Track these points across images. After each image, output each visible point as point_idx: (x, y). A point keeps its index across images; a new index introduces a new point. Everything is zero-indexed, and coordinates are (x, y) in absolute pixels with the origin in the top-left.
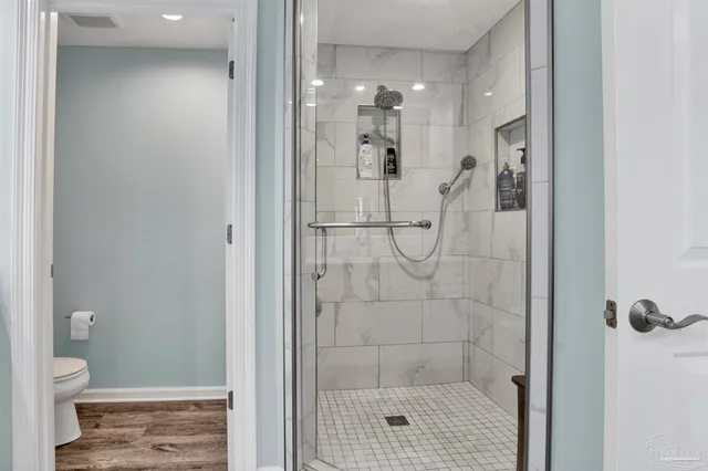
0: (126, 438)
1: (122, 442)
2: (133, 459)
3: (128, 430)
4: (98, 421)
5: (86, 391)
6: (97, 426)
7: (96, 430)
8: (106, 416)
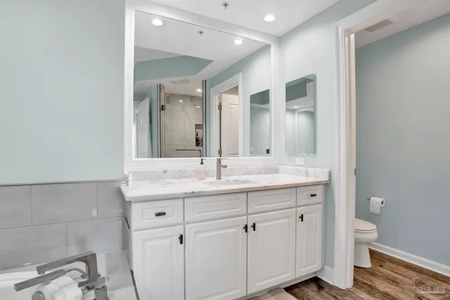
0: (398, 281)
1: (394, 282)
2: (399, 295)
3: (400, 277)
4: (383, 264)
5: (374, 243)
6: (381, 266)
7: (380, 268)
8: (387, 263)
